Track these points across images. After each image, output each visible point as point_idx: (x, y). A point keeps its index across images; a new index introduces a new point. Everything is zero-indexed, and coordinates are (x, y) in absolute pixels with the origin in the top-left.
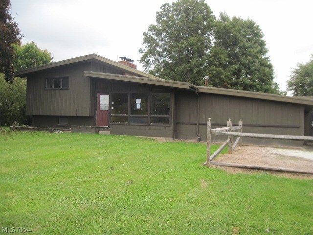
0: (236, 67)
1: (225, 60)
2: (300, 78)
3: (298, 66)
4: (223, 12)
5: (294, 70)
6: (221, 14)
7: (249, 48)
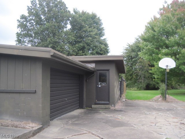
0: (81, 44)
1: (72, 39)
2: (129, 53)
3: (127, 45)
4: (75, 8)
5: (125, 48)
6: (74, 9)
7: (90, 32)
